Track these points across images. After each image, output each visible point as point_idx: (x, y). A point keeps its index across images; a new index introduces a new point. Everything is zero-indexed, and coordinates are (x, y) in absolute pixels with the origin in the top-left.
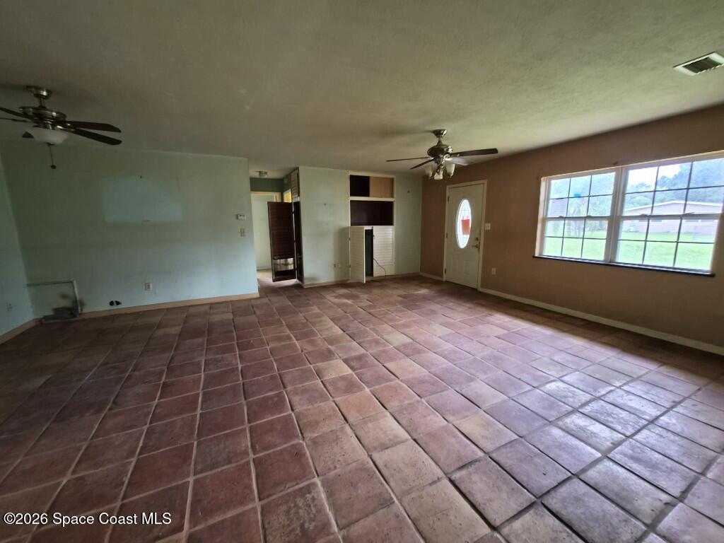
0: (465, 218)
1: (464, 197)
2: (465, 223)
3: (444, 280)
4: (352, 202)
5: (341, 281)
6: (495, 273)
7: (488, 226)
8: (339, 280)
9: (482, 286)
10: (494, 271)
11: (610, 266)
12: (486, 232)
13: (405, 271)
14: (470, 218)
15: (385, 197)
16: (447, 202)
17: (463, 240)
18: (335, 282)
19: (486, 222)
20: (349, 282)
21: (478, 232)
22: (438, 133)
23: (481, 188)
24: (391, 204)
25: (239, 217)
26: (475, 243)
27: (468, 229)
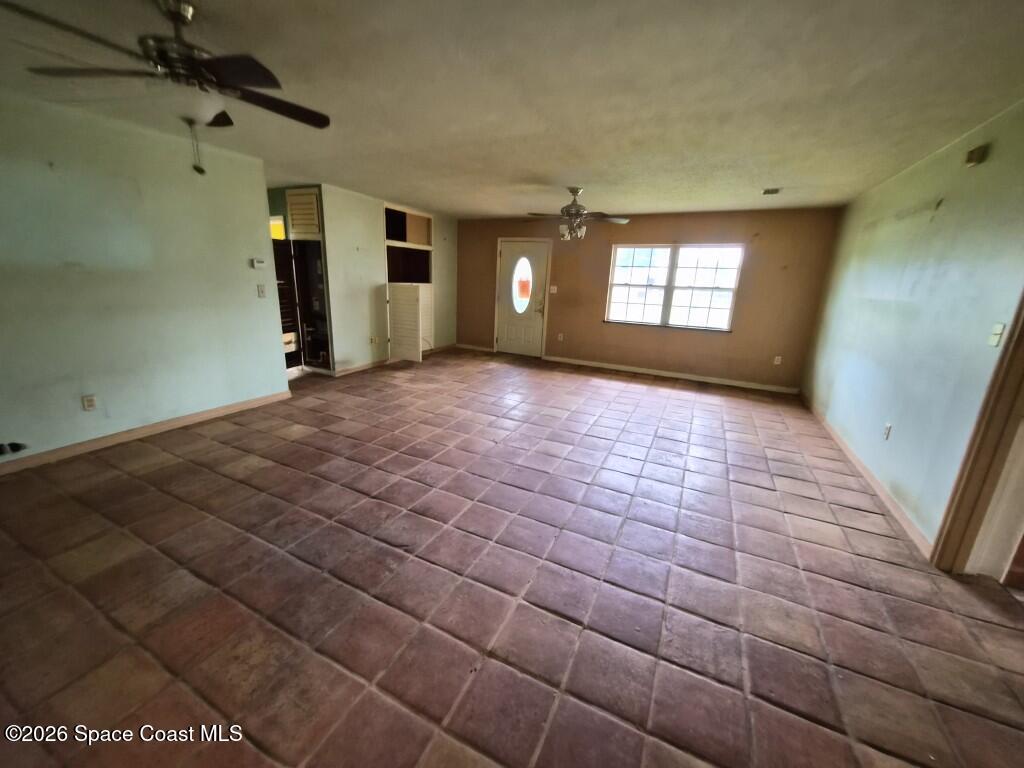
0: (524, 279)
1: (523, 254)
2: (523, 286)
3: (495, 350)
4: (389, 248)
5: (379, 362)
6: (561, 339)
7: (554, 289)
8: (377, 360)
9: (546, 354)
10: (561, 337)
11: (665, 327)
12: (551, 295)
13: (443, 344)
14: (530, 279)
16: (498, 259)
17: (521, 303)
18: (374, 363)
19: (550, 285)
20: (388, 362)
21: (541, 296)
22: (574, 191)
23: (545, 246)
24: (427, 253)
25: (256, 264)
26: (536, 307)
27: (528, 291)
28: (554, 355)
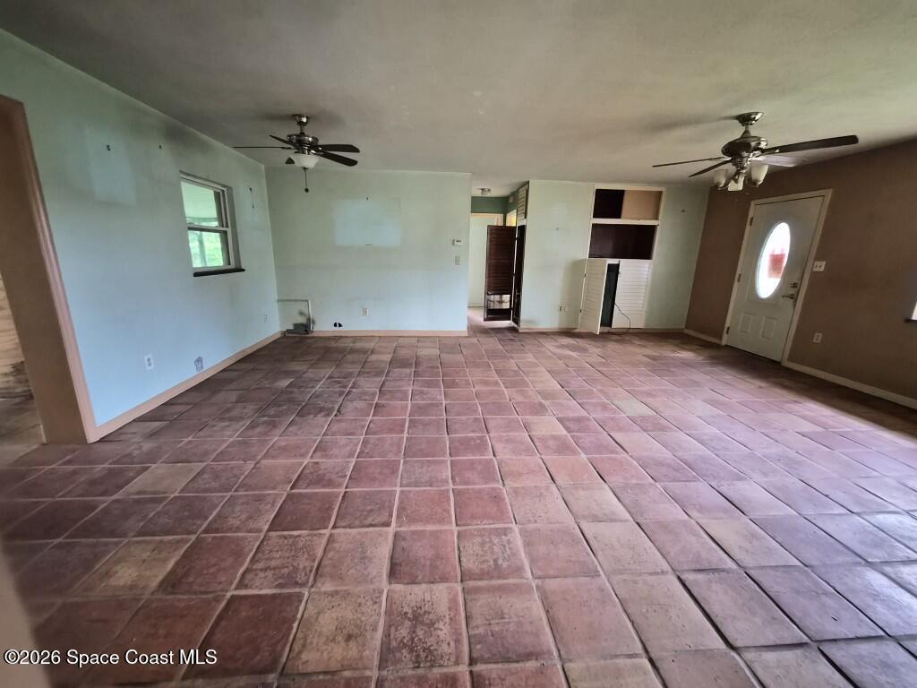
0: (778, 252)
2: (776, 260)
3: (723, 343)
4: (594, 226)
5: (567, 329)
6: (818, 341)
7: (821, 266)
8: (565, 326)
9: (790, 360)
10: (818, 338)
12: (814, 274)
14: (787, 252)
15: (645, 219)
17: (767, 284)
18: (559, 328)
19: (817, 259)
21: (799, 275)
22: (746, 119)
24: (651, 228)
25: (455, 243)
26: (789, 291)
27: (780, 269)
28: (802, 363)
